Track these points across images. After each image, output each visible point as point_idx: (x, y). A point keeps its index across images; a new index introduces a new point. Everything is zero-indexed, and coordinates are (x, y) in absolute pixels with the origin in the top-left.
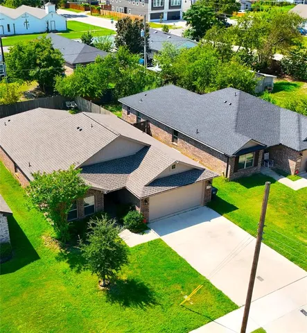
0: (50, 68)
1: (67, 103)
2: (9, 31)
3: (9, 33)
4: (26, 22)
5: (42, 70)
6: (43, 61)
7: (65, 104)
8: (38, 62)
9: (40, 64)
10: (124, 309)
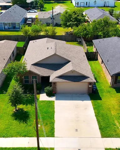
0: (75, 22)
1: (77, 39)
2: (87, 5)
3: (86, 6)
4: (95, 2)
5: (72, 23)
6: (74, 19)
7: (76, 39)
8: (72, 19)
9: (72, 20)
10: (14, 120)
